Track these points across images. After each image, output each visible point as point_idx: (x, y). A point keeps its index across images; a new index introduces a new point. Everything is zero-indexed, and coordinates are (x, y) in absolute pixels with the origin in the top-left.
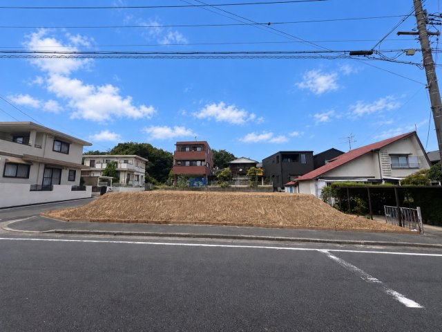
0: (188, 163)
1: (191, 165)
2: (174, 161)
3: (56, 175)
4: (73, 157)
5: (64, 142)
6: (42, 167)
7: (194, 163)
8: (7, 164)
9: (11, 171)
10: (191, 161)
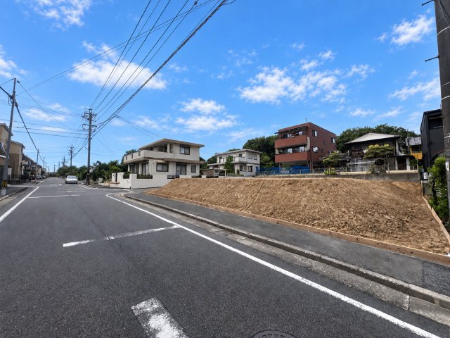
0: (290, 150)
1: (294, 152)
2: (276, 150)
3: (183, 169)
4: (192, 157)
5: (186, 147)
6: (175, 164)
7: (296, 149)
8: (158, 164)
9: (160, 168)
10: (293, 147)
